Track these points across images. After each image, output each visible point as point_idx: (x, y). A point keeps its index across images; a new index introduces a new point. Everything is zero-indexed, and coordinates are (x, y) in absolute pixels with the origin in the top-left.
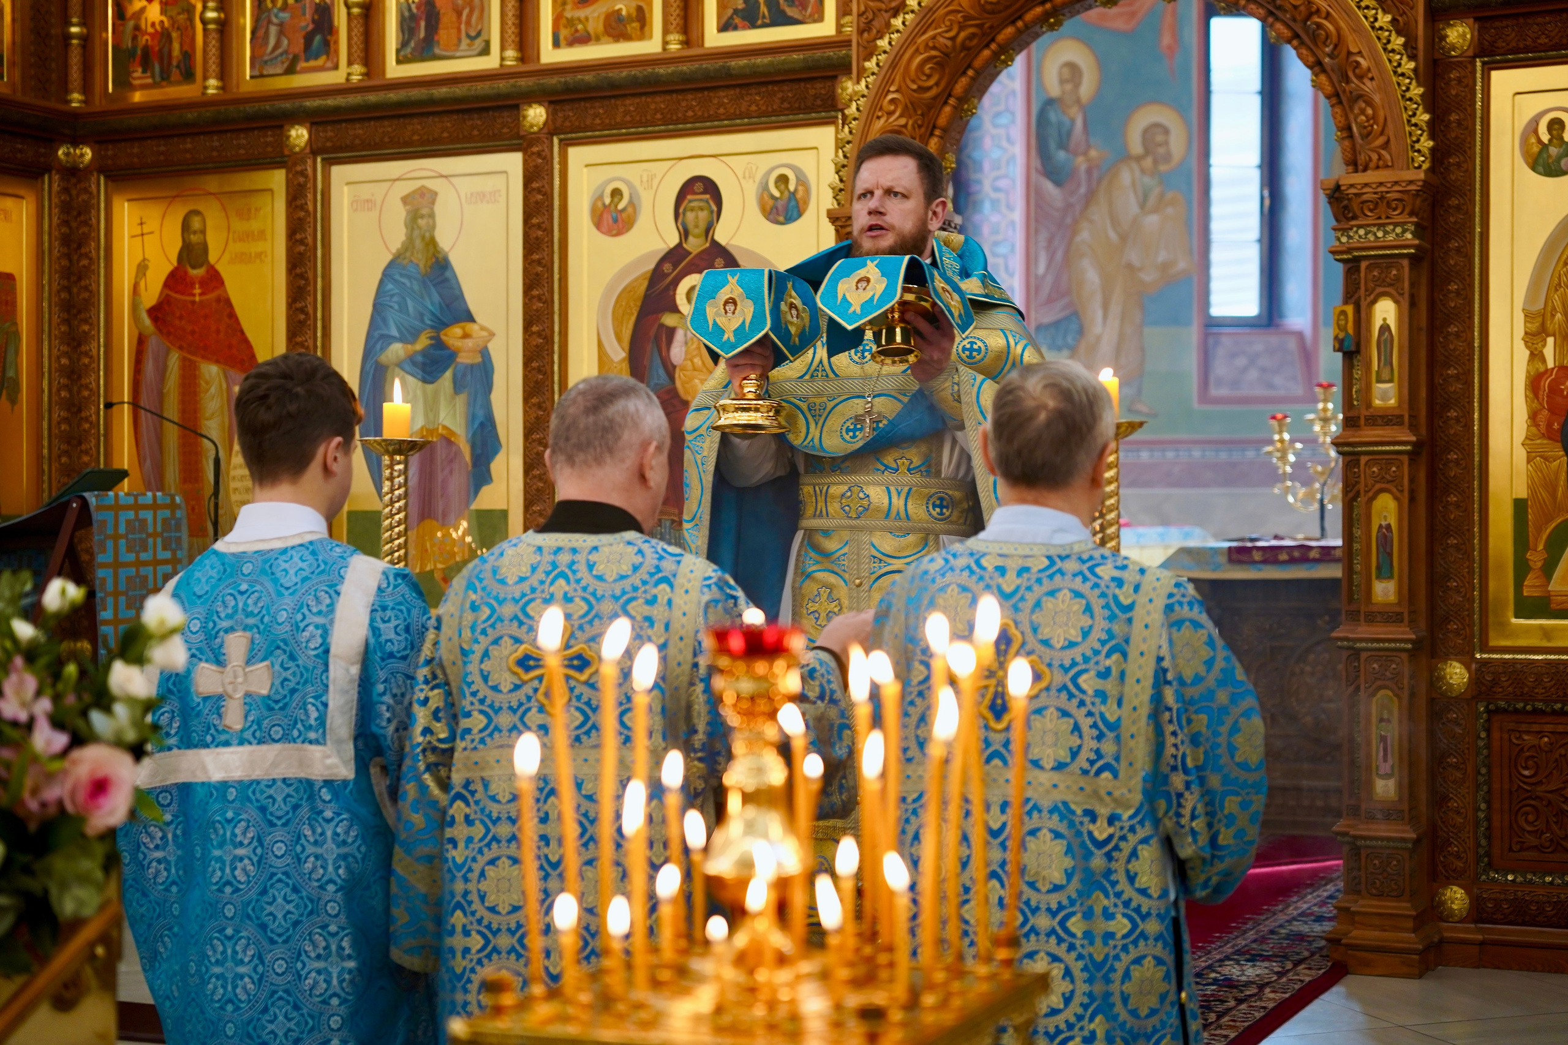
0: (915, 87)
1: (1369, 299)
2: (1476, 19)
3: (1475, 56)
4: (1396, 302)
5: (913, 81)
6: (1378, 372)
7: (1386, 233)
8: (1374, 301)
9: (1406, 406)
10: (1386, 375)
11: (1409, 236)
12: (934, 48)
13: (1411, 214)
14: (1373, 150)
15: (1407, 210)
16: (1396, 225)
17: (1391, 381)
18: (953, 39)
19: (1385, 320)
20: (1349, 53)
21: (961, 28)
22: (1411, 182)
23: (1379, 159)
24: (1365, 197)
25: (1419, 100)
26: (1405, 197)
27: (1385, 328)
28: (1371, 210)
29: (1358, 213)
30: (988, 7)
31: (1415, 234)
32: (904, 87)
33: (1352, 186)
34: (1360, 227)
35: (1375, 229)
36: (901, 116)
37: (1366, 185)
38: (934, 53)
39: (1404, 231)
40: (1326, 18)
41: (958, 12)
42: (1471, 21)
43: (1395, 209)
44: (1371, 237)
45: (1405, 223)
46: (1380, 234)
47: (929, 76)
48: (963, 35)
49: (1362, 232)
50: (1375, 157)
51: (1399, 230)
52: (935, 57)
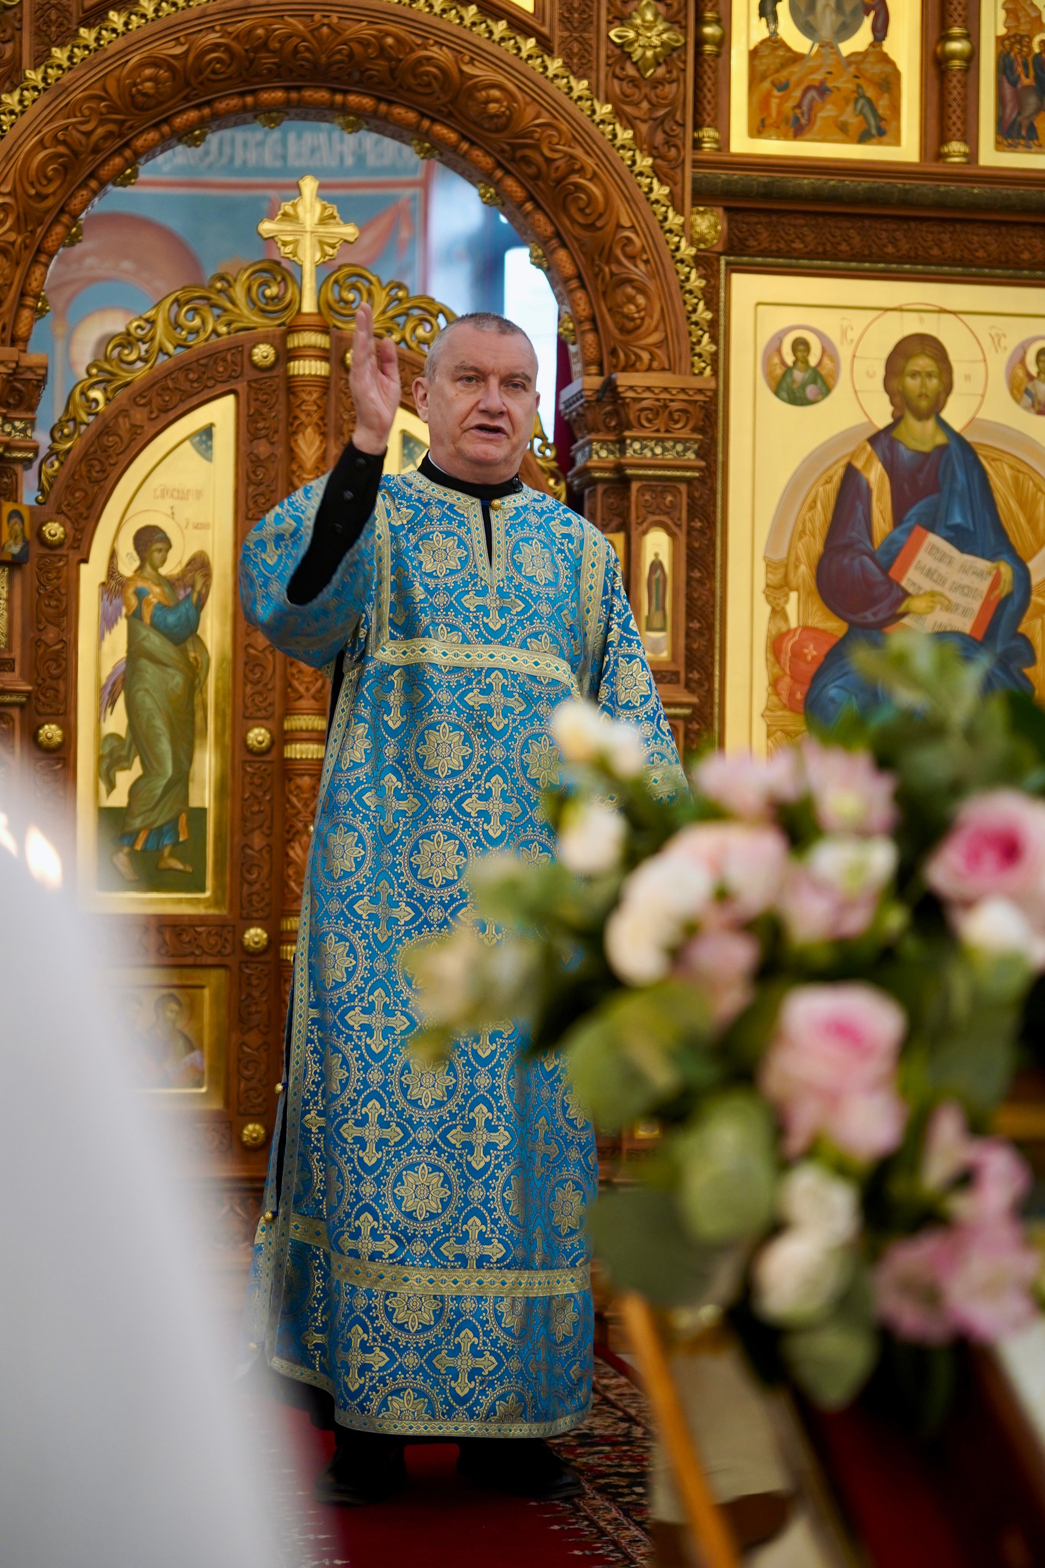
0: (33, 192)
1: (641, 529)
2: (727, 209)
3: (721, 254)
4: (671, 534)
5: (32, 184)
6: (648, 618)
7: (665, 449)
8: (645, 532)
9: (682, 660)
10: (657, 621)
11: (691, 455)
12: (64, 143)
13: (694, 430)
14: (642, 348)
15: (691, 424)
16: (677, 441)
17: (663, 629)
18: (88, 134)
19: (656, 555)
20: (620, 227)
21: (102, 122)
22: (700, 391)
23: (652, 360)
24: (645, 403)
26: (690, 408)
27: (656, 565)
28: (649, 421)
29: (635, 423)
30: (140, 99)
31: (698, 454)
32: (19, 189)
33: (631, 388)
34: (635, 439)
35: (652, 444)
36: (10, 229)
37: (648, 389)
38: (62, 149)
39: (686, 450)
41: (103, 99)
42: (720, 211)
43: (677, 422)
44: (649, 454)
45: (687, 440)
46: (658, 450)
47: (50, 180)
48: (100, 131)
49: (637, 446)
50: (646, 356)
51: (680, 447)
52: (61, 155)
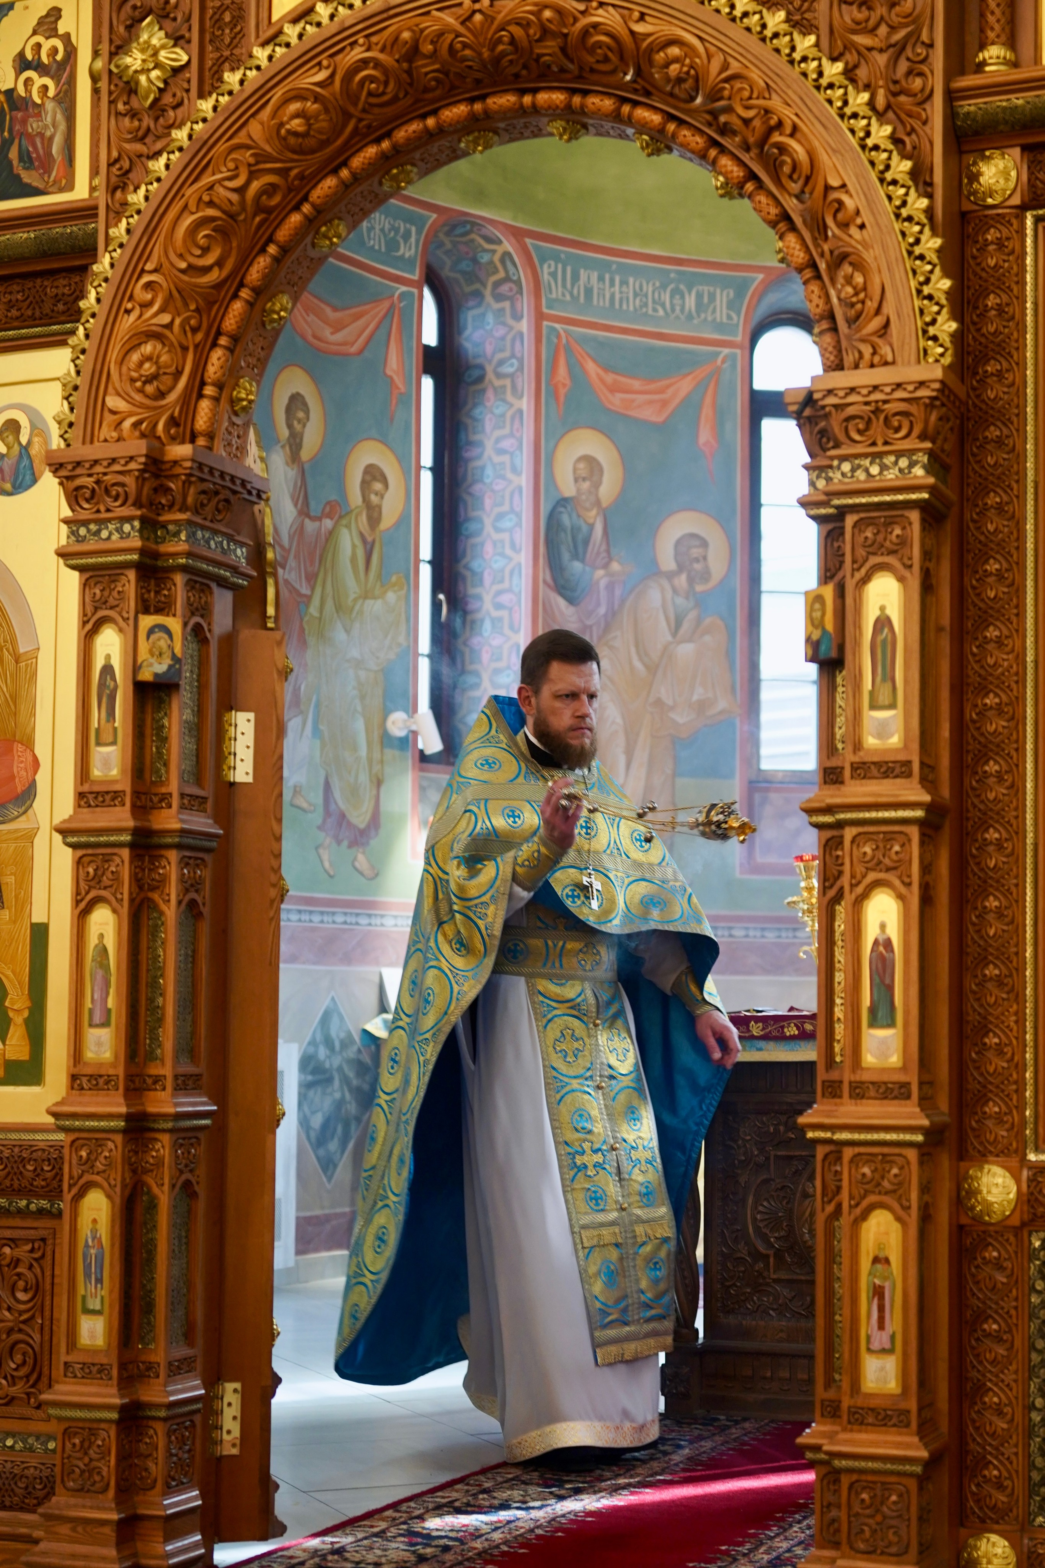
0: (183, 265)
1: (858, 576)
2: (1025, 148)
3: (1024, 208)
4: (901, 579)
5: (181, 256)
6: (872, 693)
7: (883, 468)
8: (866, 580)
9: (915, 746)
10: (884, 697)
11: (919, 471)
12: (211, 204)
13: (923, 437)
14: (863, 340)
15: (916, 431)
16: (899, 454)
17: (892, 706)
18: (241, 191)
19: (882, 608)
20: (828, 188)
21: (253, 175)
22: (922, 384)
23: (874, 353)
24: (851, 411)
25: (935, 259)
26: (913, 409)
27: (883, 622)
28: (860, 432)
29: (841, 437)
30: (292, 140)
31: (928, 469)
32: (166, 265)
33: (830, 392)
34: (843, 458)
35: (866, 462)
36: (162, 310)
37: (852, 390)
38: (211, 212)
39: (912, 465)
40: (792, 135)
41: (248, 147)
42: (1017, 151)
43: (897, 430)
44: (861, 475)
45: (913, 451)
46: (875, 470)
47: (206, 250)
48: (255, 185)
49: (846, 467)
50: (867, 350)
51: (903, 463)
52: (213, 219)
